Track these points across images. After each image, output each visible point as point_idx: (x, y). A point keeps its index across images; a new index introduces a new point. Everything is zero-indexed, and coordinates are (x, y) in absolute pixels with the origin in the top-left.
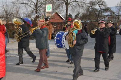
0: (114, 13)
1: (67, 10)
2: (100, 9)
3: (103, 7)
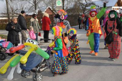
0: (99, 7)
1: (63, 4)
2: (86, 4)
3: (88, 2)
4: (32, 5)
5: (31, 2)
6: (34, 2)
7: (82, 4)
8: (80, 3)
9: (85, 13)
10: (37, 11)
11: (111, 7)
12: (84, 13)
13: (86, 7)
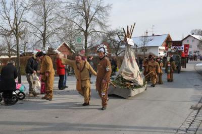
1: (86, 41)
2: (119, 41)
3: (123, 39)
4: (39, 39)
5: (38, 35)
6: (42, 36)
7: (114, 41)
8: (112, 40)
9: (118, 53)
10: (47, 48)
11: (158, 47)
12: (116, 54)
13: (119, 45)
